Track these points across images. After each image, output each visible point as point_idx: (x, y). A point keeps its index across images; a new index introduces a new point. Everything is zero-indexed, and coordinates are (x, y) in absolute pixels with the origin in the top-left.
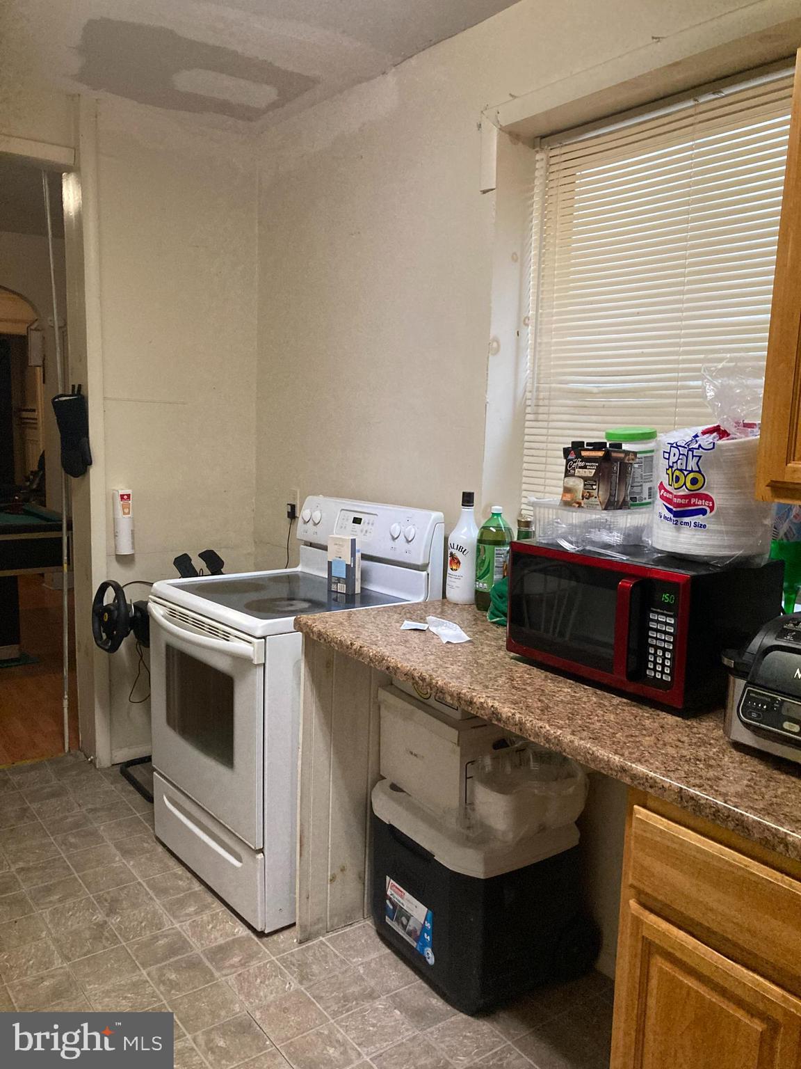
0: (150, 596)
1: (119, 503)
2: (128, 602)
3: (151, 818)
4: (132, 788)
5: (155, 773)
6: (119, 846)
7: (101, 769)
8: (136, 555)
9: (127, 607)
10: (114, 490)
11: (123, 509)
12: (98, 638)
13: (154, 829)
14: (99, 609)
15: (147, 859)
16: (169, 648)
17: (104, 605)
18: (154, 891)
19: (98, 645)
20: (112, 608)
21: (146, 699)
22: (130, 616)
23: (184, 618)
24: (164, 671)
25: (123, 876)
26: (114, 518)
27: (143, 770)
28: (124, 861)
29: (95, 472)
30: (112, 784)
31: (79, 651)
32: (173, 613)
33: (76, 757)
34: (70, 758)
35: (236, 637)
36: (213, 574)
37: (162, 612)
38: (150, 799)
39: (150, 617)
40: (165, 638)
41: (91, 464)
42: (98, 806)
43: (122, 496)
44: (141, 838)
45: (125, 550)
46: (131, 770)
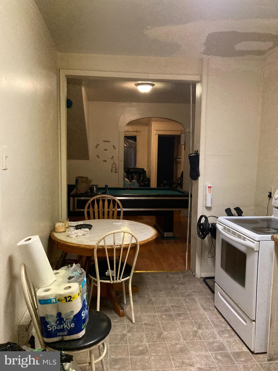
0: (217, 222)
1: (208, 189)
2: (209, 223)
3: (213, 299)
4: (207, 287)
5: (215, 283)
6: (202, 306)
7: (197, 278)
8: (212, 207)
9: (209, 224)
10: (206, 185)
11: (209, 191)
12: (199, 234)
13: (214, 303)
14: (199, 224)
15: (211, 313)
16: (223, 240)
17: (201, 223)
18: (214, 325)
19: (199, 236)
20: (204, 224)
21: (214, 257)
22: (210, 228)
23: (229, 230)
24: (221, 248)
25: (203, 317)
26: (206, 194)
27: (211, 281)
28: (203, 311)
29: (201, 179)
30: (200, 284)
31: (192, 237)
32: (225, 228)
33: (189, 272)
34: (187, 272)
35: (248, 240)
36: (239, 216)
37: (221, 228)
38: (213, 292)
39: (217, 229)
40: (221, 237)
41: (199, 176)
42: (196, 290)
43: (209, 187)
44: (210, 305)
45: (209, 205)
46: (207, 280)
